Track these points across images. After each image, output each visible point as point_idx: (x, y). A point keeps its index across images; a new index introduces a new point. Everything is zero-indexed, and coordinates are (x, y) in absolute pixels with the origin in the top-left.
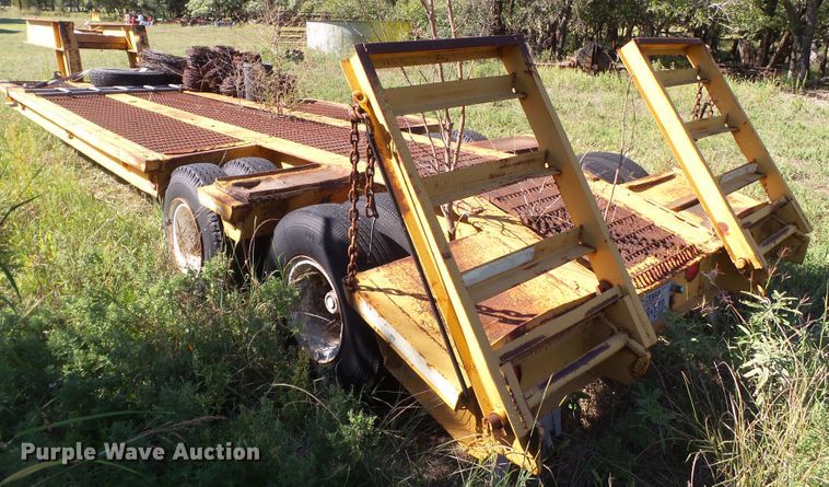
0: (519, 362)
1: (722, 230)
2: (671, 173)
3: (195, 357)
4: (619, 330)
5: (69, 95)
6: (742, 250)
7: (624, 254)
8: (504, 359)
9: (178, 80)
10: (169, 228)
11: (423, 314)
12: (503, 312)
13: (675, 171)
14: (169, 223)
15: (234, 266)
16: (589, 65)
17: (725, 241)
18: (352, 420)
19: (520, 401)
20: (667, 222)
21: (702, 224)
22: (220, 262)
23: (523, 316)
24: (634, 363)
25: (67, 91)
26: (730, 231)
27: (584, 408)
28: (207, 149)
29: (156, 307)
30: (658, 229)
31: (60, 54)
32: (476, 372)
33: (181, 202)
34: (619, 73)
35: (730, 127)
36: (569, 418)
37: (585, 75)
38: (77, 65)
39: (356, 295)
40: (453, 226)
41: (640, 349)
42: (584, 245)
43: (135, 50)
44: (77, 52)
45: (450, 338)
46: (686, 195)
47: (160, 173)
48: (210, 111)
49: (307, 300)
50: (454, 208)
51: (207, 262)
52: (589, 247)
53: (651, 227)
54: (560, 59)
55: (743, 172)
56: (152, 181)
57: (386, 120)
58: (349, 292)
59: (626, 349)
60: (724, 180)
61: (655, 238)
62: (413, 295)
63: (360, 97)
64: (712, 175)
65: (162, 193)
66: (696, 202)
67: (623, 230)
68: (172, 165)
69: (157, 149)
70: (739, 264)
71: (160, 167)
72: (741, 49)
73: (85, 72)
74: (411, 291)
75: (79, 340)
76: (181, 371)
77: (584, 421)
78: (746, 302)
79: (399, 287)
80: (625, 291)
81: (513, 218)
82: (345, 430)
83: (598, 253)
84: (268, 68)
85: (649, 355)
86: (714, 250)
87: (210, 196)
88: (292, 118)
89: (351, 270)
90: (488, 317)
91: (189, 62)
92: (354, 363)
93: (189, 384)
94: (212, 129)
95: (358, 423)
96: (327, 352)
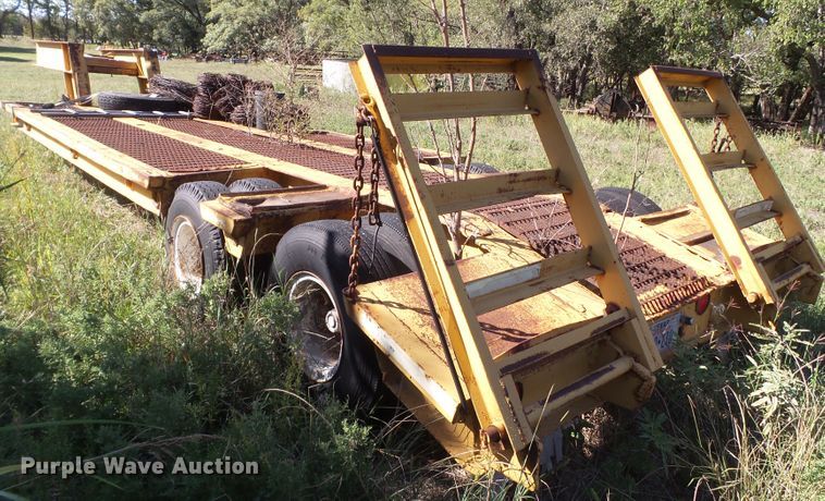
0: (520, 378)
1: (735, 263)
2: (685, 209)
3: (190, 369)
4: (625, 353)
5: (76, 116)
6: (754, 285)
7: (633, 282)
8: (505, 371)
9: (188, 107)
10: (172, 247)
11: (424, 328)
12: (506, 330)
13: (690, 207)
14: (171, 241)
15: (235, 285)
16: (608, 113)
17: (737, 274)
18: (346, 429)
19: (520, 414)
20: (679, 254)
21: (715, 258)
22: (221, 279)
23: (527, 335)
24: (639, 387)
25: (73, 112)
26: (742, 265)
27: (587, 438)
28: (213, 169)
29: (152, 322)
30: (670, 261)
31: (68, 76)
32: (476, 384)
33: (183, 220)
34: (638, 122)
35: (747, 163)
36: (572, 446)
37: (603, 122)
38: (85, 89)
39: (357, 306)
40: (459, 248)
41: (646, 372)
42: (593, 266)
43: (145, 75)
44: (86, 76)
45: (451, 352)
46: (699, 231)
47: (163, 190)
48: (218, 136)
49: (307, 319)
50: (462, 230)
51: (207, 280)
52: (598, 268)
53: (662, 257)
54: (579, 107)
55: (758, 209)
56: (156, 199)
57: (392, 122)
58: (349, 303)
59: (632, 372)
60: (739, 215)
61: (665, 268)
62: (414, 309)
63: (367, 100)
64: (727, 209)
65: (165, 211)
66: (710, 237)
67: (634, 259)
68: (177, 182)
69: (161, 167)
70: (750, 299)
71: (164, 184)
72: (761, 103)
73: (94, 96)
74: (413, 305)
75: (72, 350)
76: (174, 381)
77: (586, 450)
78: (755, 335)
79: (400, 301)
80: (633, 314)
81: (522, 243)
82: (338, 439)
83: (607, 274)
84: (281, 96)
85: (654, 379)
86: (725, 283)
87: (213, 211)
88: (302, 146)
89: (352, 280)
90: (492, 335)
91: (201, 89)
92: (353, 380)
93: (181, 392)
94: (220, 152)
95: (352, 433)
96: (326, 371)
